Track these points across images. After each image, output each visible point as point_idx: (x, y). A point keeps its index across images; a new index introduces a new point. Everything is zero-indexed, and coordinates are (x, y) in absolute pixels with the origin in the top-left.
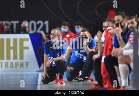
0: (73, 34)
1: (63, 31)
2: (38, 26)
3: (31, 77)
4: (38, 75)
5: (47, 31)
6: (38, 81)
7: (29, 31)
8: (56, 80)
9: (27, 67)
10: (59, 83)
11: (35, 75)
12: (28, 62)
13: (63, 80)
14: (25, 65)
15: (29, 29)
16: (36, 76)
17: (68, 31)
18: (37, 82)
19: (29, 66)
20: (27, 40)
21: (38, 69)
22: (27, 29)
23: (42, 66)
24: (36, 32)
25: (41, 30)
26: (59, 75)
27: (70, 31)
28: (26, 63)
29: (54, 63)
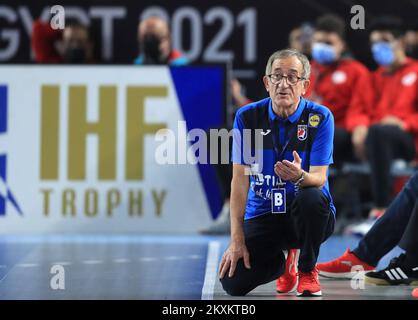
0: (361, 69)
2: (210, 32)
3: (173, 258)
4: (205, 251)
5: (250, 54)
6: (203, 281)
7: (171, 55)
8: (282, 279)
9: (158, 212)
10: (298, 290)
11: (193, 249)
12: (164, 193)
13: (312, 280)
14: (149, 205)
15: (171, 46)
16: (195, 257)
17: (343, 54)
18: (201, 286)
19: (165, 209)
20: (159, 92)
22: (164, 46)
23: (226, 209)
24: (200, 59)
25: (224, 47)
27: (349, 58)
28: (154, 194)
29: (279, 200)
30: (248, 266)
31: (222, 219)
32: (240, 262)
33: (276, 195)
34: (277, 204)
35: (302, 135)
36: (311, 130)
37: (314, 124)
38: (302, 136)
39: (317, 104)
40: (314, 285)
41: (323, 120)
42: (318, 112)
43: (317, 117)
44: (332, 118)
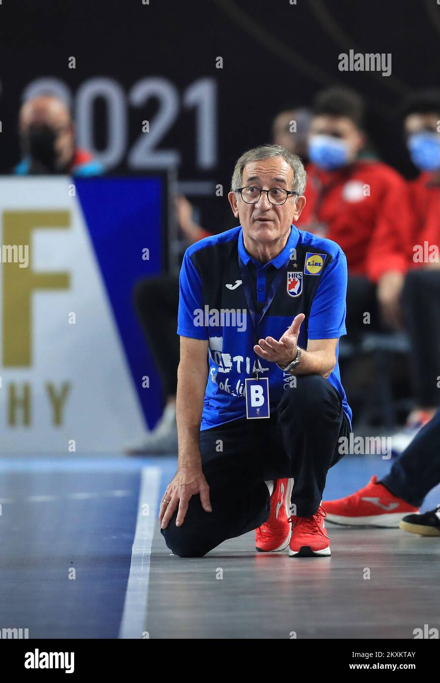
0: (392, 178)
1: (326, 153)
3: (82, 496)
4: (135, 483)
5: (207, 155)
6: (133, 532)
7: (75, 159)
8: (264, 529)
9: (58, 419)
10: (292, 546)
11: (116, 480)
12: (66, 388)
13: (315, 530)
14: (41, 408)
15: (75, 144)
16: (119, 493)
17: (360, 152)
18: (131, 542)
19: (70, 411)
21: (139, 436)
22: (64, 143)
23: (170, 413)
24: (123, 165)
25: (164, 144)
26: (288, 487)
27: (370, 160)
28: (50, 389)
29: (257, 396)
30: (207, 508)
31: (163, 429)
32: (194, 501)
33: (254, 388)
34: (254, 404)
35: (295, 288)
36: (308, 280)
37: (314, 270)
38: (295, 290)
39: (319, 236)
40: (318, 537)
41: (329, 263)
42: (320, 249)
43: (318, 259)
44: (343, 259)
